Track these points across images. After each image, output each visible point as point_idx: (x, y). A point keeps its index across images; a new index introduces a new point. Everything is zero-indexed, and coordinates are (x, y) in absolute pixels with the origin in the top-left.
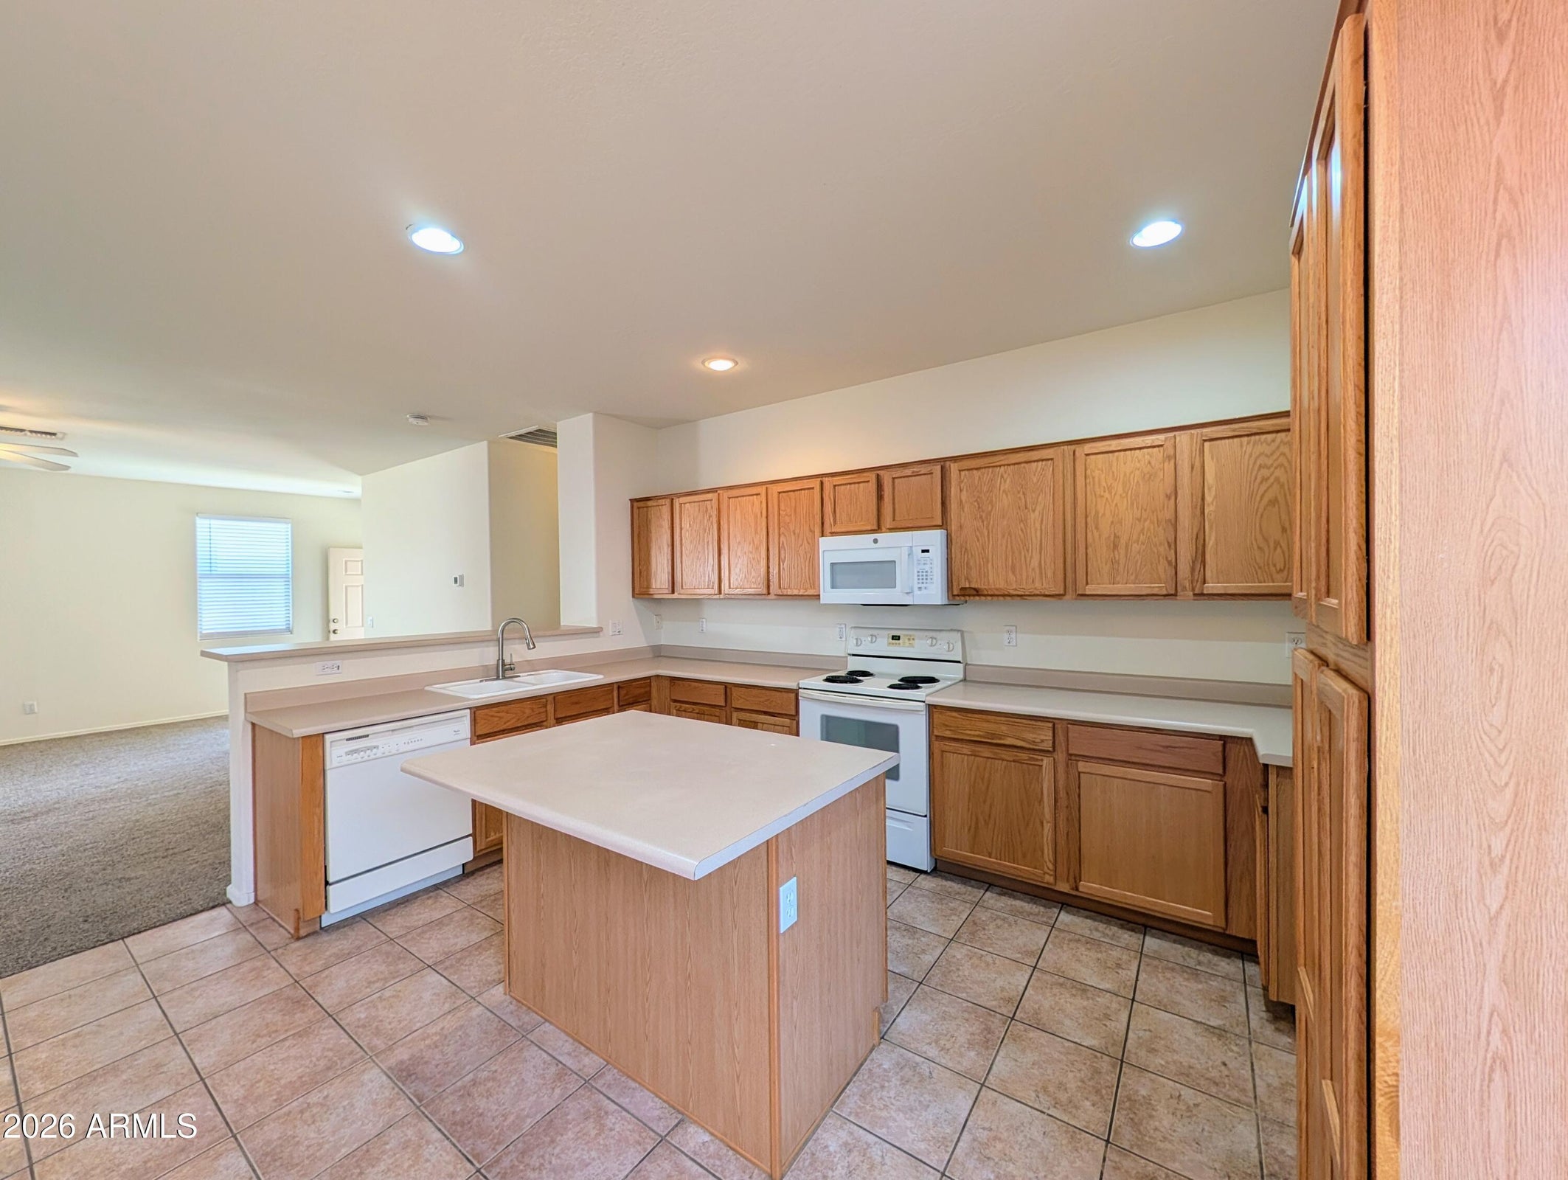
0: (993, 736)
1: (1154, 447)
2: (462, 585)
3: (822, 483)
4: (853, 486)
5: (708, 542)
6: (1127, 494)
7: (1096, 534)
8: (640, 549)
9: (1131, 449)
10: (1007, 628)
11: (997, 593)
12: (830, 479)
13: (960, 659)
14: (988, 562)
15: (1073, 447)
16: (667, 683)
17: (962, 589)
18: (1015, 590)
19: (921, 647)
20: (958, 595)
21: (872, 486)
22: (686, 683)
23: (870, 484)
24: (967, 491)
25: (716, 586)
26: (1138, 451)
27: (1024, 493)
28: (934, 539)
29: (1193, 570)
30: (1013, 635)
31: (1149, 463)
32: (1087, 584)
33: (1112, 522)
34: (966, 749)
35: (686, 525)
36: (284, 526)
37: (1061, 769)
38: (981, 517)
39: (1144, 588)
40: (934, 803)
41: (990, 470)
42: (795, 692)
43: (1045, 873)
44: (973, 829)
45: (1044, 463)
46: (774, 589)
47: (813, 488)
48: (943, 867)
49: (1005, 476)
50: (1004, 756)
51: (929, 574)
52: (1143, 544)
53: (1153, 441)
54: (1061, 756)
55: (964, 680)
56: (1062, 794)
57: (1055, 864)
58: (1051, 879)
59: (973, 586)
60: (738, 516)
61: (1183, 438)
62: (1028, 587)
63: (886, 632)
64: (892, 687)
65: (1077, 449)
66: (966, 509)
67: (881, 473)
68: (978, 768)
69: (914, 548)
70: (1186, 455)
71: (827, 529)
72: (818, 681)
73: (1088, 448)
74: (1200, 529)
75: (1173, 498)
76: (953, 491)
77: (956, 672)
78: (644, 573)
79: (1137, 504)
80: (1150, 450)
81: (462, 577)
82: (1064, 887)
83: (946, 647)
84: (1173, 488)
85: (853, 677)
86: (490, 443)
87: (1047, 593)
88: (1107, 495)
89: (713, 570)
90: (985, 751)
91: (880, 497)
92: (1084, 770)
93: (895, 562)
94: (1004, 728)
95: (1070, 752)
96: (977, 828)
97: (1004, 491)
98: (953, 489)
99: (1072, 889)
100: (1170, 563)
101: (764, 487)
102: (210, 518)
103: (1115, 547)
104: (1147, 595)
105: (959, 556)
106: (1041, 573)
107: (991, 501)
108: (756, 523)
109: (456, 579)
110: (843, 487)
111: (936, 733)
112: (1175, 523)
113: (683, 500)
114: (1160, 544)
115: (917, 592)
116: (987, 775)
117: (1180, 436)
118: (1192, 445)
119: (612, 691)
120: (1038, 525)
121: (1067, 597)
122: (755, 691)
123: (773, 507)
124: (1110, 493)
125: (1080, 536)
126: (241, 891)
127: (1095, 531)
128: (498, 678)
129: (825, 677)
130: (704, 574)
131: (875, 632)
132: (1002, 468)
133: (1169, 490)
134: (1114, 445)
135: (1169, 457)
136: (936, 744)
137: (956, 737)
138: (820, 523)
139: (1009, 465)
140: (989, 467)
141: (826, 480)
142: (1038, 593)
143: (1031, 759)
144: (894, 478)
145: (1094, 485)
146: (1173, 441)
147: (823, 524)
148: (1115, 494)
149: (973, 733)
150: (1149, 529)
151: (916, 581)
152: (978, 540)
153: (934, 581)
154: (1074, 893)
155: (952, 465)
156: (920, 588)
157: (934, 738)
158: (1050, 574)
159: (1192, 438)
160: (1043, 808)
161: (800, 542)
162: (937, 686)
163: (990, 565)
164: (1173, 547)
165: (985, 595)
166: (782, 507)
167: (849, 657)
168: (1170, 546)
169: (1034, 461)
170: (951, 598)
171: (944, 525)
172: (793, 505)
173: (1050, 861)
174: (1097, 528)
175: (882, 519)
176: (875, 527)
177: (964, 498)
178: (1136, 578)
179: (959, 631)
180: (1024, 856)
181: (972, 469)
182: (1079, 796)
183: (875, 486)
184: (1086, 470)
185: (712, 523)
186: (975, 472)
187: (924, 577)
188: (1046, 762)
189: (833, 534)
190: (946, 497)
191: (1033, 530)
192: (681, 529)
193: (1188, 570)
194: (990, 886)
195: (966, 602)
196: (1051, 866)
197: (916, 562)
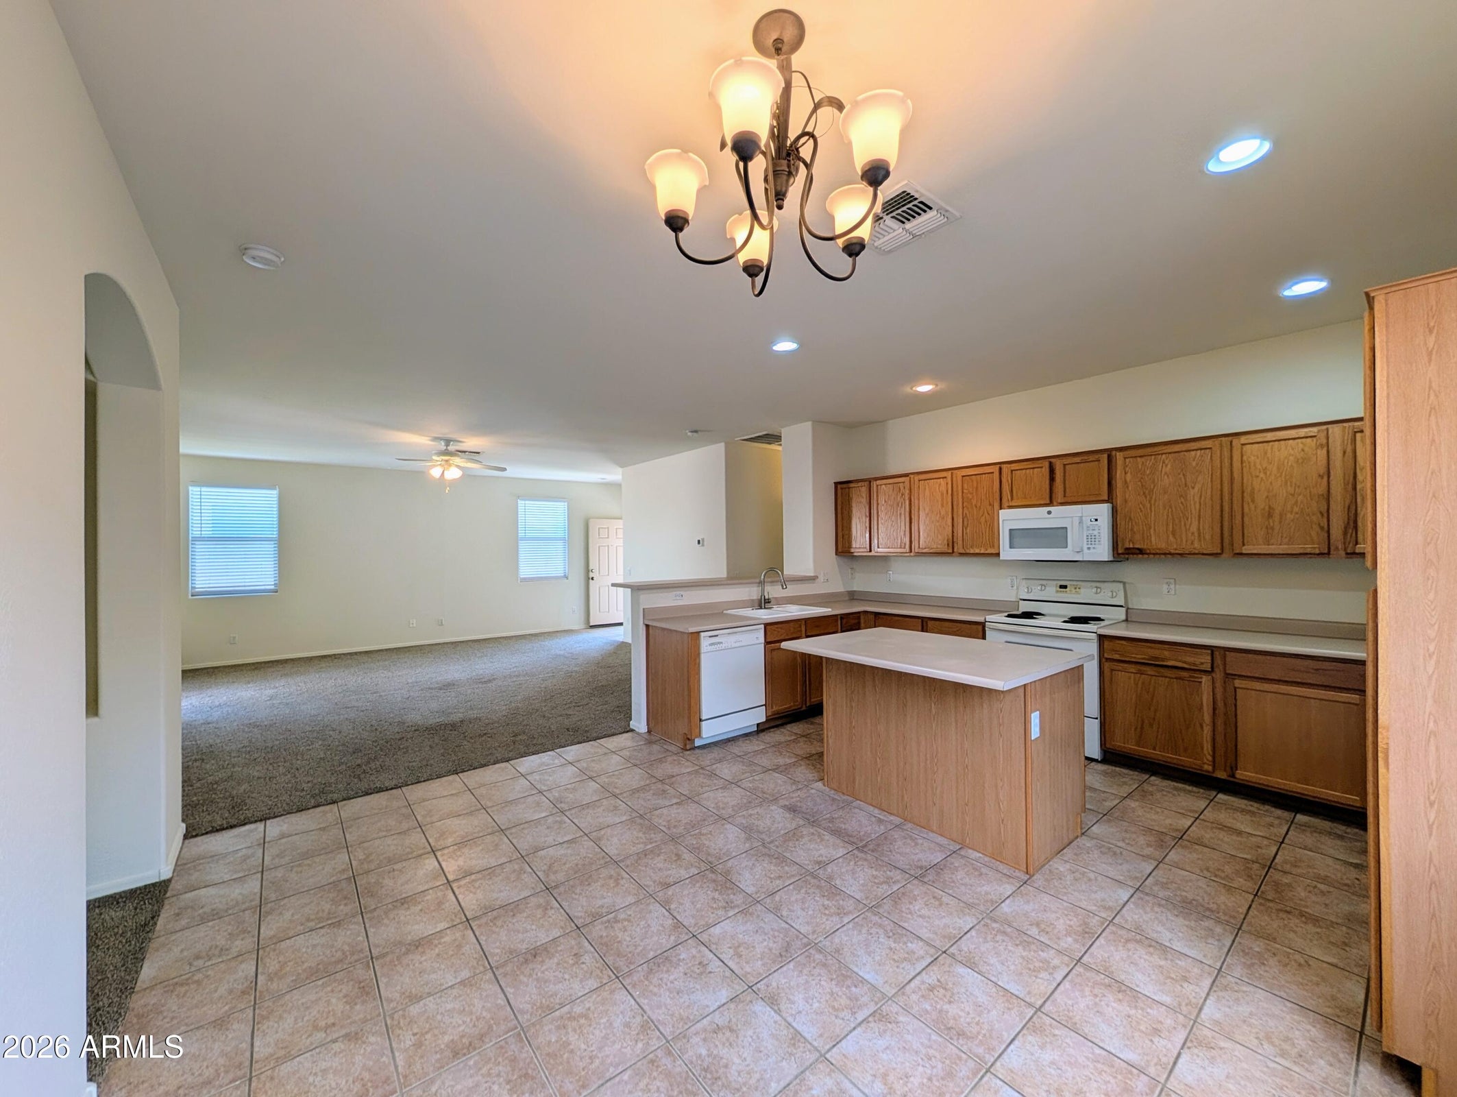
0: (1157, 659)
1: (1307, 437)
2: (703, 545)
3: (1000, 469)
4: (1028, 471)
5: (900, 514)
6: (1282, 474)
7: (1252, 506)
8: (842, 519)
9: (1285, 440)
10: (1166, 581)
11: (1158, 551)
12: (1009, 466)
13: (1122, 604)
14: (1150, 528)
15: (1230, 438)
16: (872, 617)
17: (1127, 549)
18: (1176, 549)
19: (1087, 594)
20: (1122, 554)
21: (1046, 470)
22: (889, 618)
23: (1043, 469)
24: (1131, 473)
25: (907, 546)
26: (1291, 441)
27: (1184, 475)
28: (1103, 510)
29: (1345, 533)
30: (1172, 586)
31: (1303, 450)
32: (1244, 545)
33: (1267, 497)
34: (1133, 668)
35: (882, 501)
36: (563, 504)
37: (1218, 684)
38: (1144, 493)
39: (1297, 548)
40: (1104, 709)
41: (1153, 457)
42: (983, 625)
43: (1204, 763)
44: (1139, 730)
45: (1203, 451)
46: (957, 549)
47: (993, 473)
48: (1112, 757)
49: (1166, 462)
50: (1166, 674)
51: (1097, 537)
52: (1297, 513)
53: (1306, 432)
54: (1218, 675)
55: (1126, 620)
56: (1220, 704)
57: (1214, 757)
58: (1210, 768)
59: (1137, 546)
60: (927, 492)
61: (1335, 431)
62: (1188, 548)
63: (1055, 582)
64: (1065, 622)
65: (1234, 441)
66: (1130, 488)
67: (1052, 460)
68: (1143, 683)
69: (1084, 518)
70: (1339, 443)
71: (1005, 503)
72: (1001, 618)
73: (1243, 439)
74: (1351, 502)
75: (1325, 478)
76: (1119, 473)
77: (1120, 614)
78: (846, 537)
79: (1291, 482)
80: (1304, 440)
81: (703, 540)
82: (1221, 775)
83: (1110, 594)
84: (1326, 469)
85: (1029, 615)
86: (726, 443)
87: (1205, 552)
88: (1262, 475)
89: (905, 534)
90: (1150, 671)
91: (1052, 479)
92: (1241, 686)
93: (1066, 528)
94: (1166, 653)
95: (1228, 672)
96: (1142, 728)
97: (1166, 473)
98: (1118, 472)
99: (1229, 776)
100: (1322, 528)
101: (950, 472)
102: (525, 500)
103: (1270, 515)
104: (1301, 554)
105: (1123, 523)
106: (1199, 536)
107: (1154, 482)
108: (942, 500)
109: (699, 542)
110: (1019, 472)
111: (1106, 655)
112: (1328, 497)
113: (879, 482)
114: (1313, 514)
115: (1085, 550)
116: (1151, 689)
117: (1333, 428)
118: (1343, 436)
119: (837, 621)
120: (1197, 499)
121: (1224, 555)
122: (947, 624)
123: (957, 486)
124: (1266, 473)
125: (1237, 507)
126: (639, 722)
127: (1251, 504)
128: (761, 608)
129: (1006, 614)
130: (897, 538)
131: (1044, 582)
132: (1164, 456)
133: (1322, 470)
134: (1269, 436)
135: (1322, 446)
136: (1107, 665)
137: (1123, 659)
138: (998, 499)
139: (1170, 453)
140: (1151, 455)
141: (1004, 466)
142: (1197, 552)
143: (1191, 677)
144: (1065, 465)
145: (1250, 468)
146: (1325, 432)
147: (1001, 499)
148: (1270, 474)
149: (1138, 656)
150: (1302, 502)
151: (1085, 543)
152: (1141, 511)
153: (1102, 543)
154: (1232, 779)
155: (1118, 454)
156: (1089, 548)
157: (1104, 660)
158: (1208, 537)
159: (1344, 431)
160: (1203, 716)
161: (981, 513)
162: (1103, 623)
163: (1152, 531)
164: (1325, 515)
165: (1148, 554)
166: (965, 486)
167: (1021, 602)
168: (1322, 515)
169: (1193, 450)
170: (1116, 555)
171: (1110, 499)
172: (975, 485)
173: (1209, 754)
174: (1253, 501)
175: (1054, 496)
176: (1048, 502)
177: (1128, 480)
178: (1289, 541)
179: (1121, 582)
180: (1186, 750)
181: (1136, 457)
182: (1236, 706)
183: (1048, 470)
184: (1242, 456)
185: (904, 500)
186: (1139, 459)
187: (1092, 539)
188: (1205, 679)
189: (1010, 507)
190: (1112, 479)
191: (1192, 502)
192: (878, 504)
193: (1340, 536)
194: (1154, 773)
195: (1128, 559)
196: (1210, 758)
197: (1085, 528)
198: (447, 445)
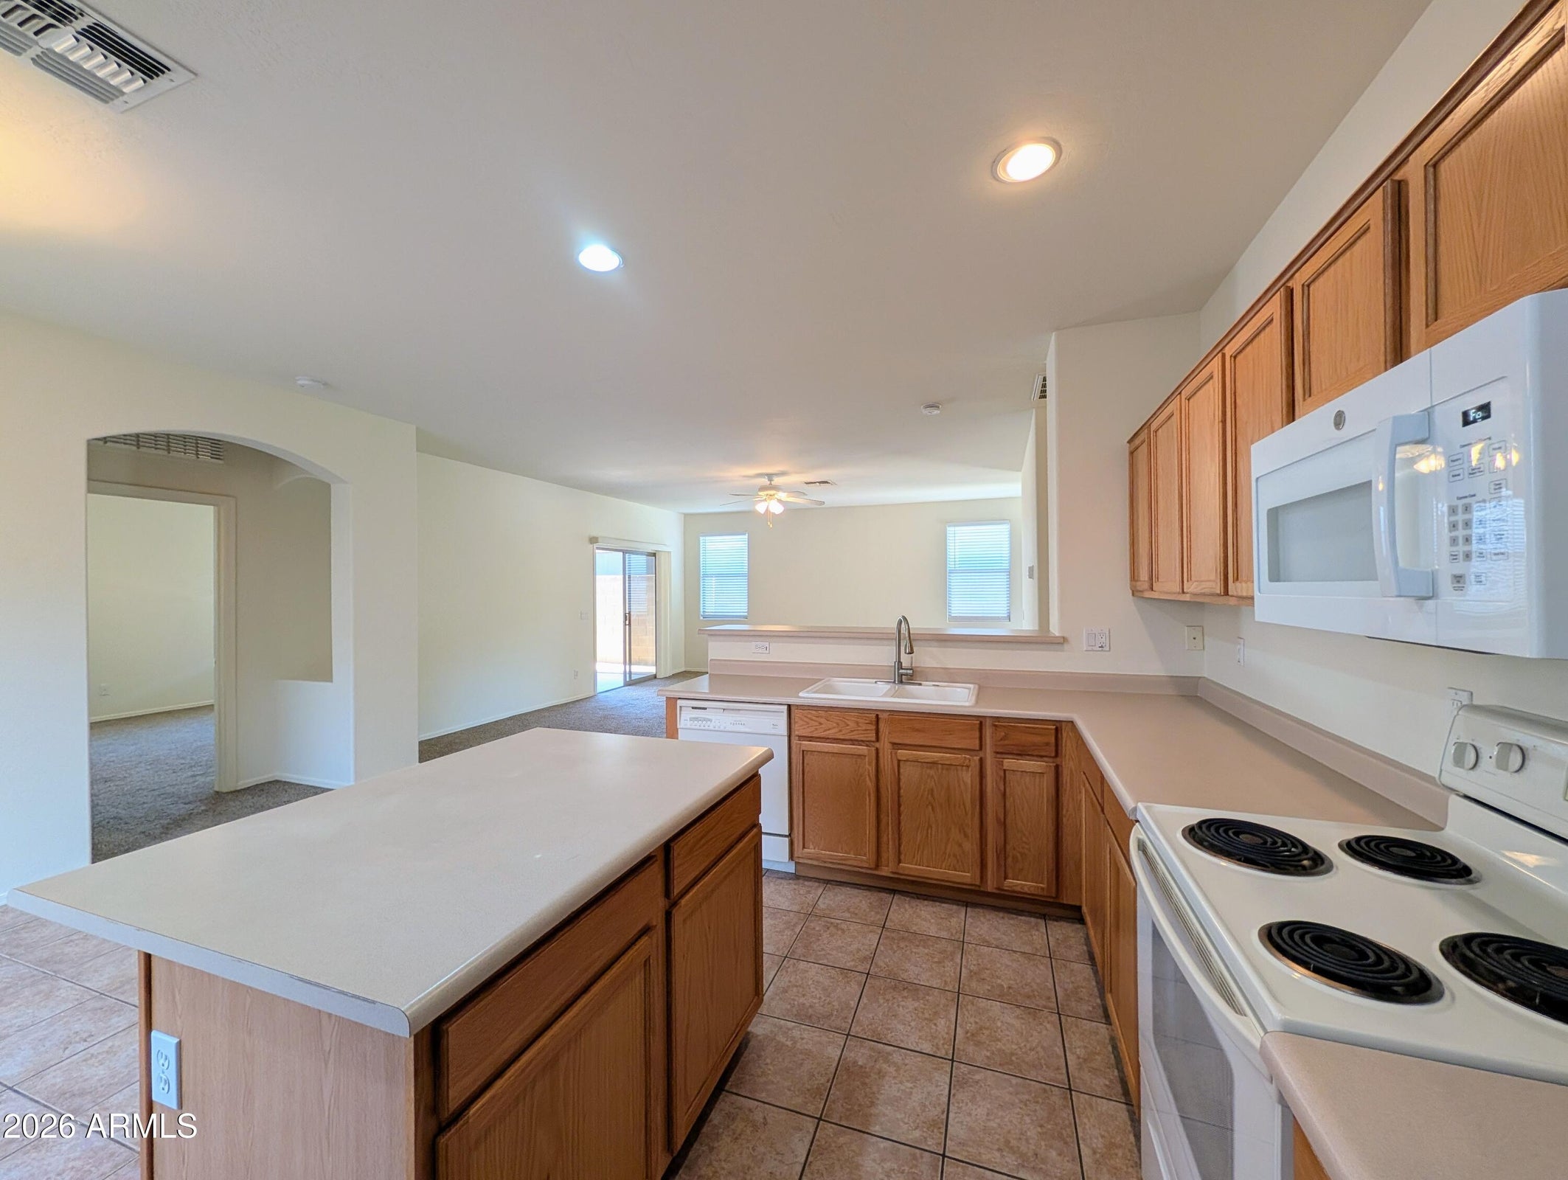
198: (770, 480)
